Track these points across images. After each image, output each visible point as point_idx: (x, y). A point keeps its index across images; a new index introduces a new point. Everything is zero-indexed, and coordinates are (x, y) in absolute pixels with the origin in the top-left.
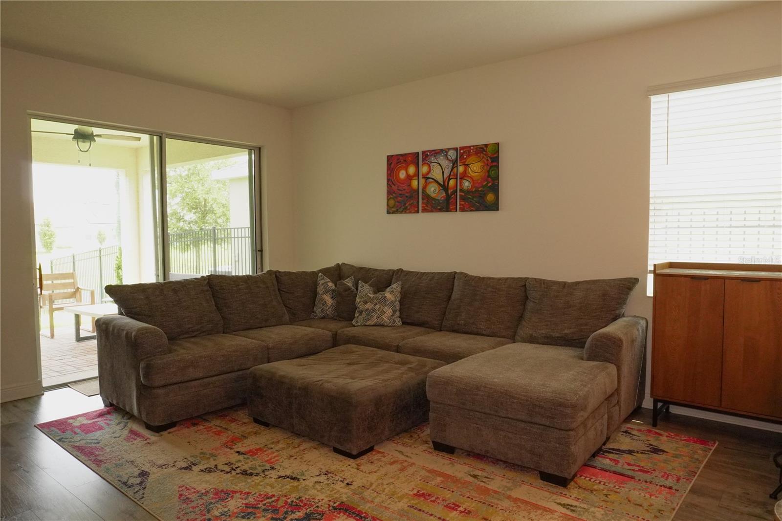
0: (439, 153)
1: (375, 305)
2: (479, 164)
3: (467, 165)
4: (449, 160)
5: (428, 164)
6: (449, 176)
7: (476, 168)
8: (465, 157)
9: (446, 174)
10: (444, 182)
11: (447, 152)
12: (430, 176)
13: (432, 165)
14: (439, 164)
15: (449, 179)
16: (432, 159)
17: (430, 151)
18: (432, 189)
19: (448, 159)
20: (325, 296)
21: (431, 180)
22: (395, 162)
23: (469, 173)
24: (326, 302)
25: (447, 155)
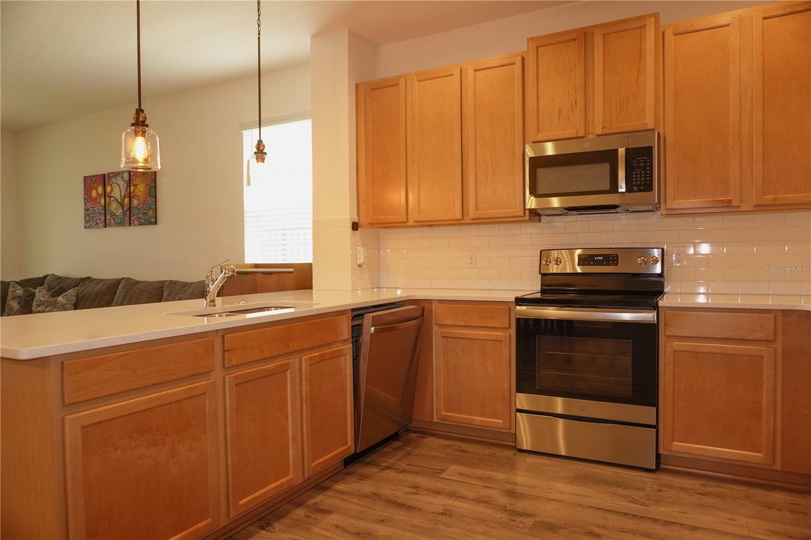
0: (118, 174)
1: (46, 308)
2: (143, 185)
3: (136, 185)
4: (125, 182)
5: (110, 184)
6: (124, 196)
7: (140, 189)
8: (134, 178)
9: (123, 194)
10: (121, 200)
11: (123, 174)
12: (112, 195)
13: (113, 185)
14: (118, 184)
15: (125, 198)
16: (113, 180)
17: (112, 173)
18: (114, 206)
19: (123, 180)
20: (12, 302)
21: (113, 199)
22: (90, 182)
23: (137, 192)
24: (12, 308)
25: (123, 177)
